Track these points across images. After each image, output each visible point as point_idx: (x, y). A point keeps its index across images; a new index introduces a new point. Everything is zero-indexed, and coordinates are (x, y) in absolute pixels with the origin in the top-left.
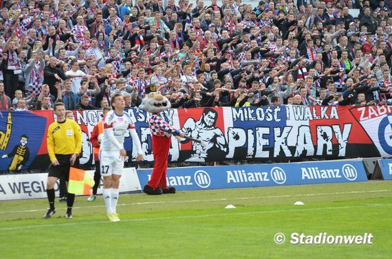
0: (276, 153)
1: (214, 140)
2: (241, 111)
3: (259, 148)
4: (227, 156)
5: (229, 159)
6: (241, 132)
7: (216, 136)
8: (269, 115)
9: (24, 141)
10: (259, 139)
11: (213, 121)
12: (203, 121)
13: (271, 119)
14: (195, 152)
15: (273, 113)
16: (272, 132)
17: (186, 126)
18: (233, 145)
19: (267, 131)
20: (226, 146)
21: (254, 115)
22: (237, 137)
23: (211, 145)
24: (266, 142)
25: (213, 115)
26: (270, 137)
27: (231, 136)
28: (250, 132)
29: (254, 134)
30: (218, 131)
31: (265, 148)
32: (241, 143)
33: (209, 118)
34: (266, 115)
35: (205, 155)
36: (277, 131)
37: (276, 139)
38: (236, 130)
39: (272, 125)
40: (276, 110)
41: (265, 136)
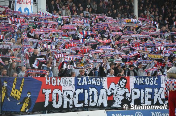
0: (155, 102)
2: (138, 79)
3: (146, 99)
4: (131, 104)
6: (137, 91)
7: (126, 93)
8: (152, 81)
9: (29, 95)
10: (147, 94)
11: (124, 84)
12: (119, 85)
13: (152, 84)
15: (153, 81)
16: (153, 90)
18: (134, 97)
19: (150, 90)
20: (130, 98)
21: (144, 81)
22: (136, 94)
24: (150, 96)
26: (152, 93)
27: (133, 93)
28: (142, 91)
29: (144, 92)
30: (127, 90)
31: (149, 100)
32: (137, 97)
34: (150, 81)
35: (120, 103)
36: (156, 90)
37: (155, 94)
38: (136, 90)
39: (153, 87)
40: (155, 79)
41: (149, 93)
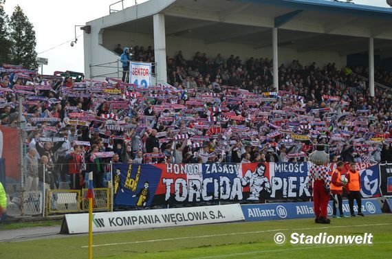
0: (301, 194)
1: (263, 185)
2: (280, 166)
3: (290, 190)
4: (271, 196)
5: (273, 198)
6: (279, 180)
7: (265, 182)
8: (297, 168)
9: (146, 186)
10: (291, 184)
11: (263, 172)
12: (257, 173)
13: (298, 171)
14: (251, 193)
16: (298, 179)
17: (246, 175)
18: (275, 188)
19: (295, 179)
20: (271, 189)
21: (287, 168)
22: (277, 183)
23: (262, 188)
24: (295, 186)
25: (263, 168)
26: (297, 183)
27: (274, 182)
28: (285, 179)
29: (287, 181)
30: (266, 179)
31: (294, 191)
32: (279, 187)
33: (260, 170)
34: (295, 168)
35: (258, 195)
36: (302, 179)
37: (301, 184)
38: (276, 179)
39: (298, 175)
40: (301, 165)
41: (294, 183)
